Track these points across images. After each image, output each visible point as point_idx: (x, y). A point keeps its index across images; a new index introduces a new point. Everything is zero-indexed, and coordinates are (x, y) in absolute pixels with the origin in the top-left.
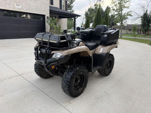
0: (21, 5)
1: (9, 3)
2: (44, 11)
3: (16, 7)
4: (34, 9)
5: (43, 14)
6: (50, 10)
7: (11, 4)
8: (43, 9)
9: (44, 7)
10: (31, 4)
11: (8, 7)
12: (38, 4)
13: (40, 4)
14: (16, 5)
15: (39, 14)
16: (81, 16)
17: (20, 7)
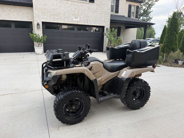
0: (79, 18)
1: (67, 17)
2: (103, 22)
3: (74, 20)
4: (92, 20)
5: (102, 25)
6: (111, 20)
7: (69, 17)
8: (103, 19)
9: (104, 17)
10: (89, 16)
11: (67, 20)
12: (98, 14)
13: (100, 14)
14: (74, 18)
15: (98, 25)
16: (155, 24)
17: (78, 20)
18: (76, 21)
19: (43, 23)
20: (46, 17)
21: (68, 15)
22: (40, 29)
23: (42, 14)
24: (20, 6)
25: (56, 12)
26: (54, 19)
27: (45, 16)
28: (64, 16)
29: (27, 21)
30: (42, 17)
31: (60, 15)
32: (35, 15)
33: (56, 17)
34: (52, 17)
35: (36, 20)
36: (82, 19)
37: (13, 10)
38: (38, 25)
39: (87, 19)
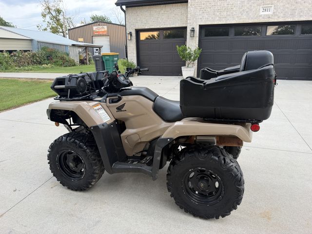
0: (272, 8)
1: (247, 10)
3: (261, 13)
7: (251, 10)
14: (262, 10)
17: (270, 13)
18: (264, 15)
19: (201, 27)
20: (207, 16)
21: (248, 5)
22: (195, 38)
23: (201, 12)
24: (171, 5)
25: (226, 4)
26: (220, 18)
27: (205, 15)
28: (241, 10)
29: (180, 26)
30: (200, 17)
31: (232, 9)
32: (189, 16)
33: (225, 13)
34: (218, 14)
35: (191, 23)
36: (279, 10)
37: (162, 12)
38: (193, 30)
39: (293, 7)
